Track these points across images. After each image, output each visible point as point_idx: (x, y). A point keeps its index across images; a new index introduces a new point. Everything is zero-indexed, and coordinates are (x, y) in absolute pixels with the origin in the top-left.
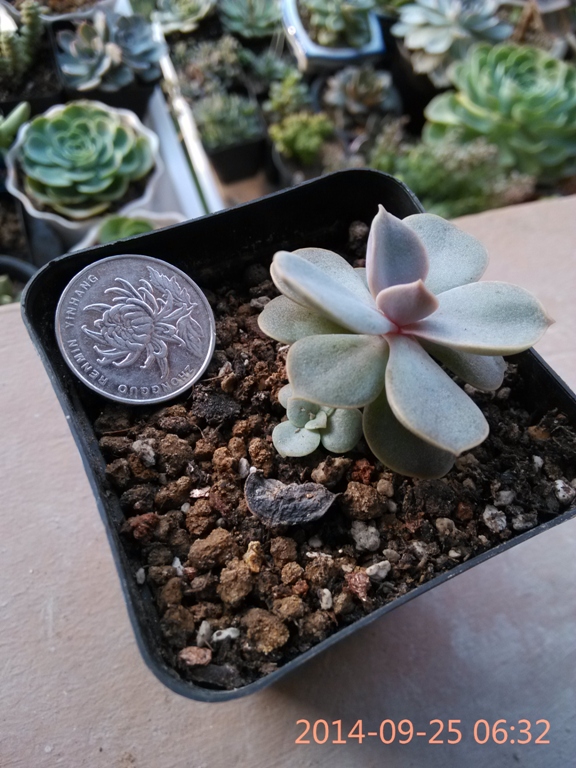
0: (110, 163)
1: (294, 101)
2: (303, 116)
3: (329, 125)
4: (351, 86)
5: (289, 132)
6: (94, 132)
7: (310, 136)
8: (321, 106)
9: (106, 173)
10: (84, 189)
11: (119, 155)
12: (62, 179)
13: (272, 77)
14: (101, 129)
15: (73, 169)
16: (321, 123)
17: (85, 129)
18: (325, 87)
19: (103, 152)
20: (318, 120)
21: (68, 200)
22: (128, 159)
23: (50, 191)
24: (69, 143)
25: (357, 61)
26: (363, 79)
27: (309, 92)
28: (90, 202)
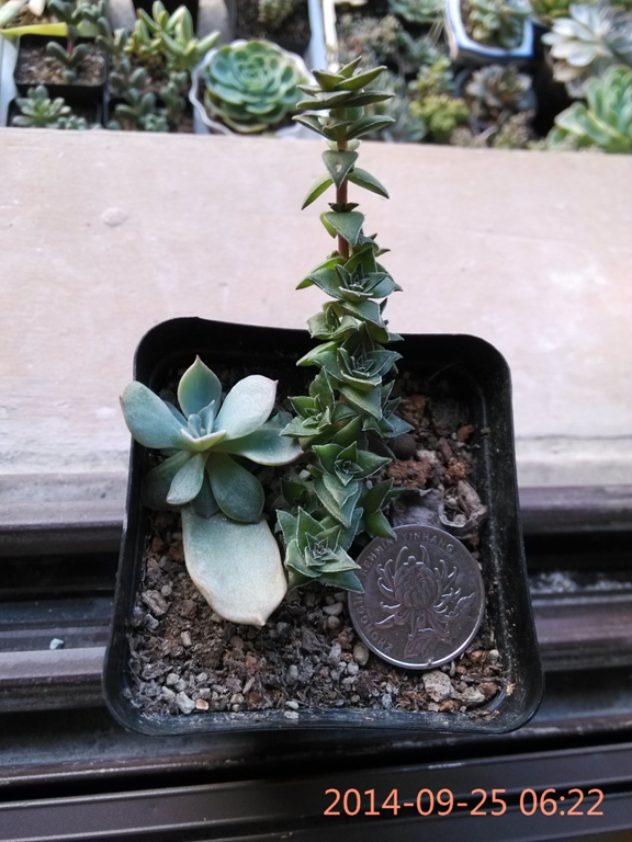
0: (274, 93)
1: (438, 85)
2: (444, 99)
3: (465, 111)
4: (492, 81)
5: (428, 110)
6: (267, 66)
7: (445, 117)
8: (462, 93)
9: (270, 100)
10: (251, 109)
11: (284, 88)
12: (235, 98)
13: (423, 60)
14: (274, 64)
15: (245, 92)
16: (458, 107)
17: (261, 62)
18: (469, 79)
19: (271, 83)
20: (455, 105)
21: (236, 116)
22: (290, 93)
23: (224, 106)
24: (245, 71)
25: (503, 61)
26: (505, 77)
27: (453, 80)
28: (253, 120)
